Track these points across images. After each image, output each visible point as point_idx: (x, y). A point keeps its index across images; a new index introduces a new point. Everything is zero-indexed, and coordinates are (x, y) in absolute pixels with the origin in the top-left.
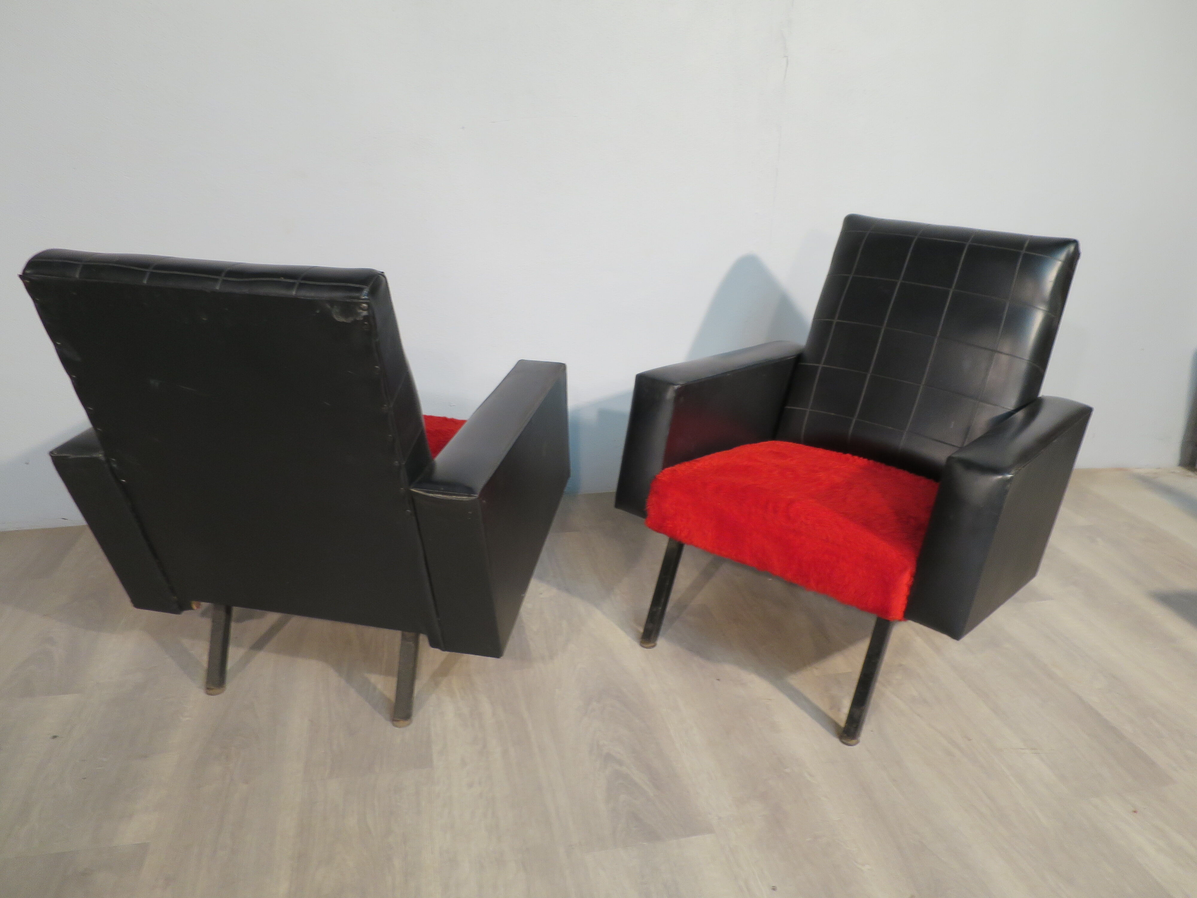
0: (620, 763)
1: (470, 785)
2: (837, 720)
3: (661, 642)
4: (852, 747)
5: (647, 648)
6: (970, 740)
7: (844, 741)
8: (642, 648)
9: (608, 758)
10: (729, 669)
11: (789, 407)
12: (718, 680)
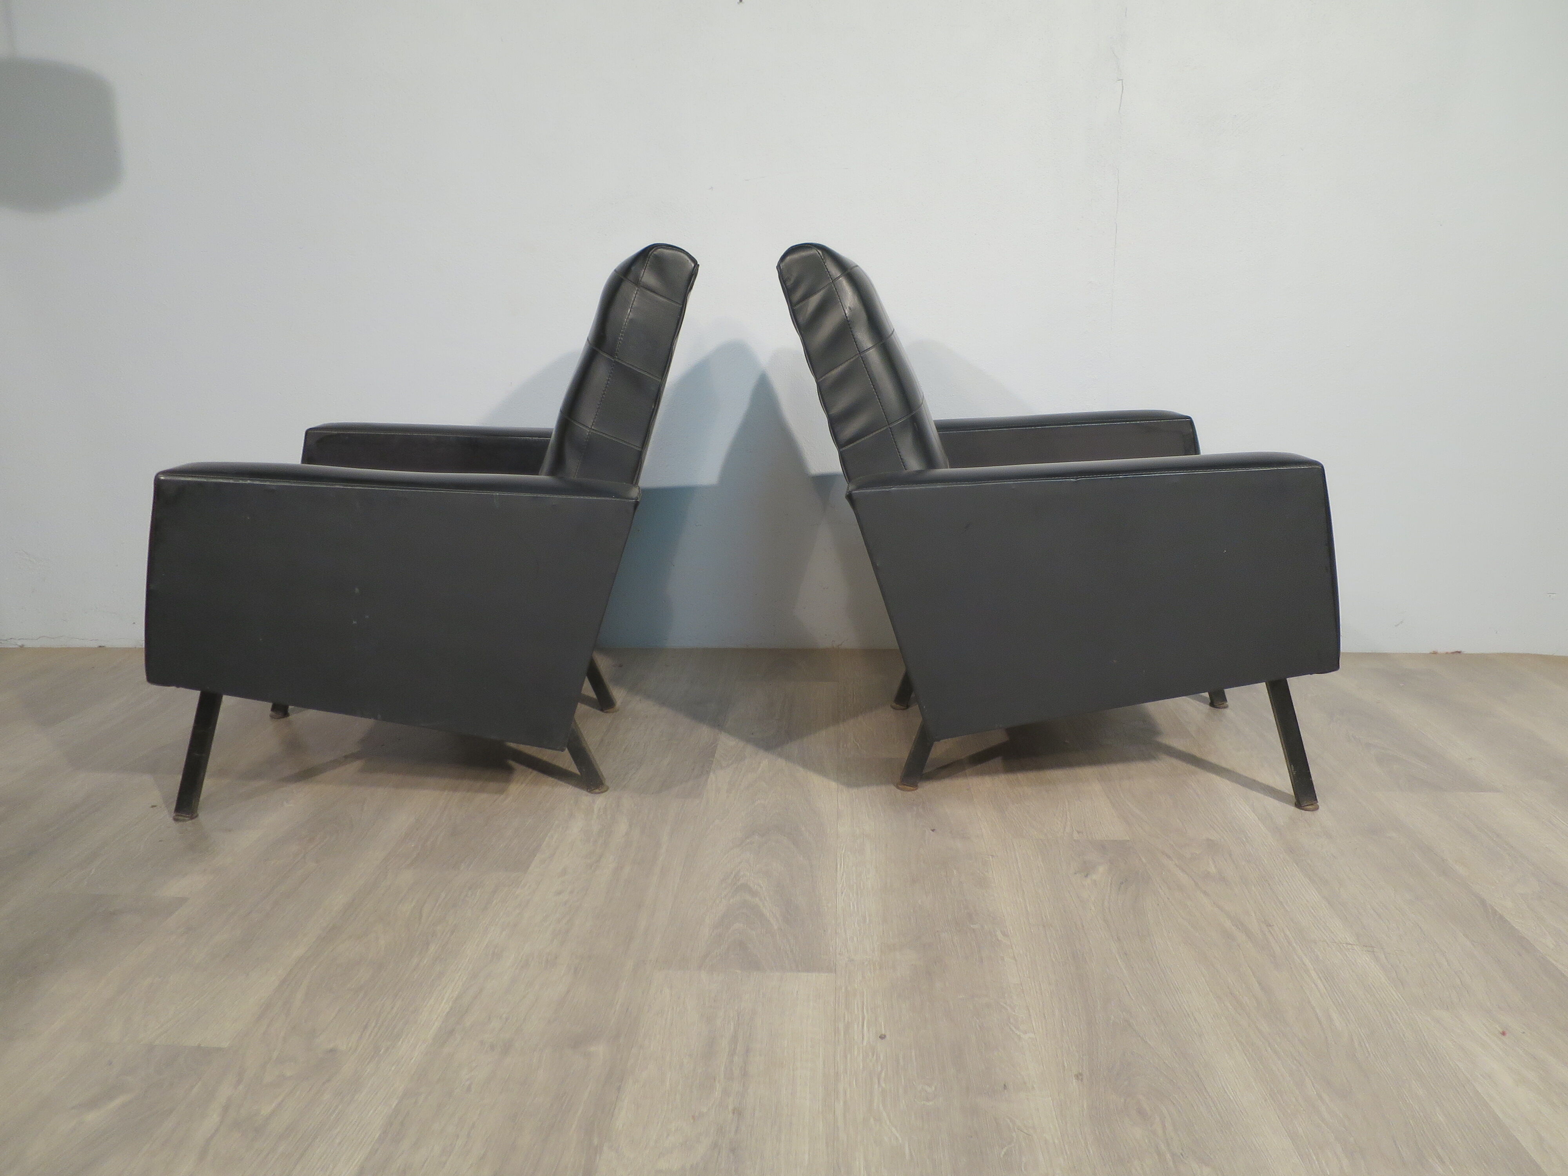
0: (755, 894)
1: (559, 892)
9: (743, 888)
12: (933, 830)
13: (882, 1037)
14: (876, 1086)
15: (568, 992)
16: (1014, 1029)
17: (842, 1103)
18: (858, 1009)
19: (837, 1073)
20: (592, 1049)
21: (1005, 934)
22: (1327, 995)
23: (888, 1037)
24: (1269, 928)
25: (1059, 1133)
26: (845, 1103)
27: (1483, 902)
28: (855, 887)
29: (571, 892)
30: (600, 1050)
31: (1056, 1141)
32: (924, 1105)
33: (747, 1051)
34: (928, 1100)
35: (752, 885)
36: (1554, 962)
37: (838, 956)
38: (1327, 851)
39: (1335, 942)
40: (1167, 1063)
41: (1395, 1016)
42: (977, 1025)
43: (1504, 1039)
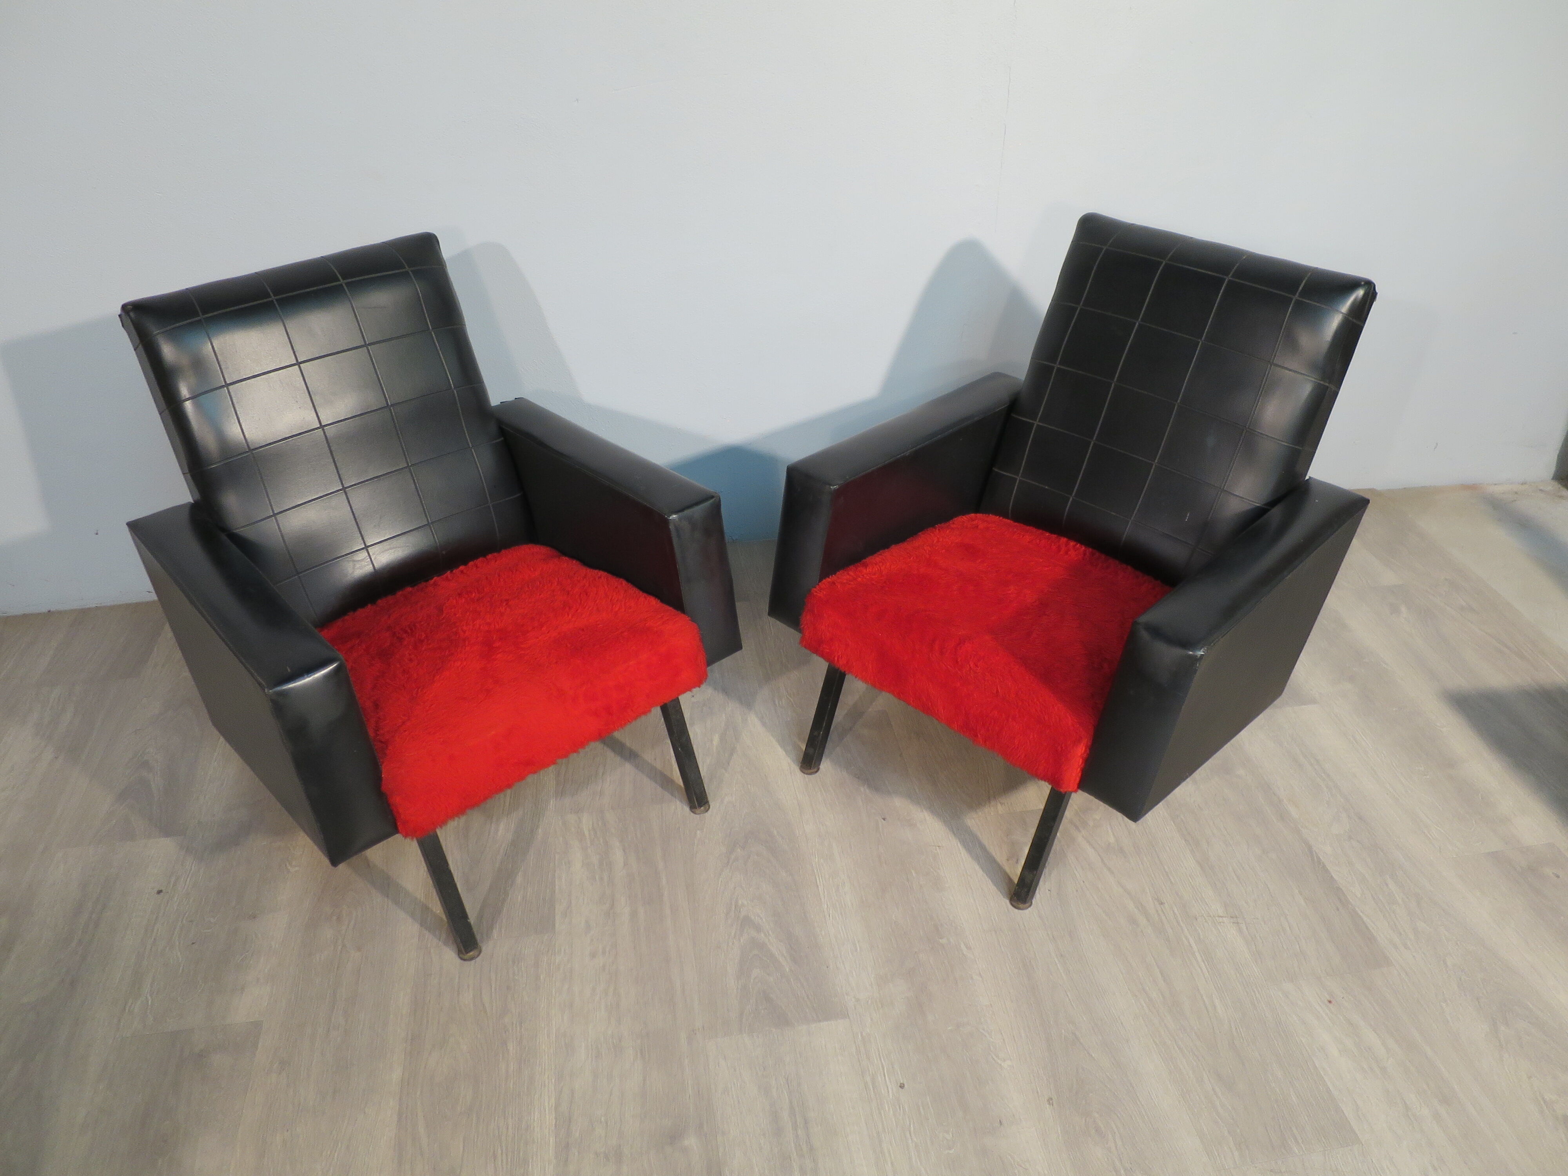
0: (758, 929)
1: (593, 955)
2: (1011, 876)
3: (826, 765)
4: (1023, 911)
5: (807, 774)
6: (1162, 903)
7: (1014, 903)
8: (803, 774)
9: (746, 922)
10: (899, 803)
11: (996, 470)
12: (884, 819)
13: (902, 1086)
14: (910, 1141)
15: (644, 1080)
16: (995, 1058)
17: (890, 1165)
18: (877, 1059)
19: (878, 1132)
20: (686, 1143)
21: (969, 948)
22: (1210, 979)
23: (906, 1086)
24: (1161, 906)
25: (1047, 1164)
26: (892, 1163)
27: (1310, 848)
28: (838, 905)
29: (604, 953)
30: (691, 1141)
31: (1046, 1172)
32: (948, 1153)
33: (806, 1122)
34: (950, 1149)
35: (753, 918)
36: (1361, 914)
37: (846, 997)
38: (1194, 801)
39: (1210, 916)
40: (1109, 1075)
41: (1258, 995)
42: (968, 1059)
43: (1330, 1006)
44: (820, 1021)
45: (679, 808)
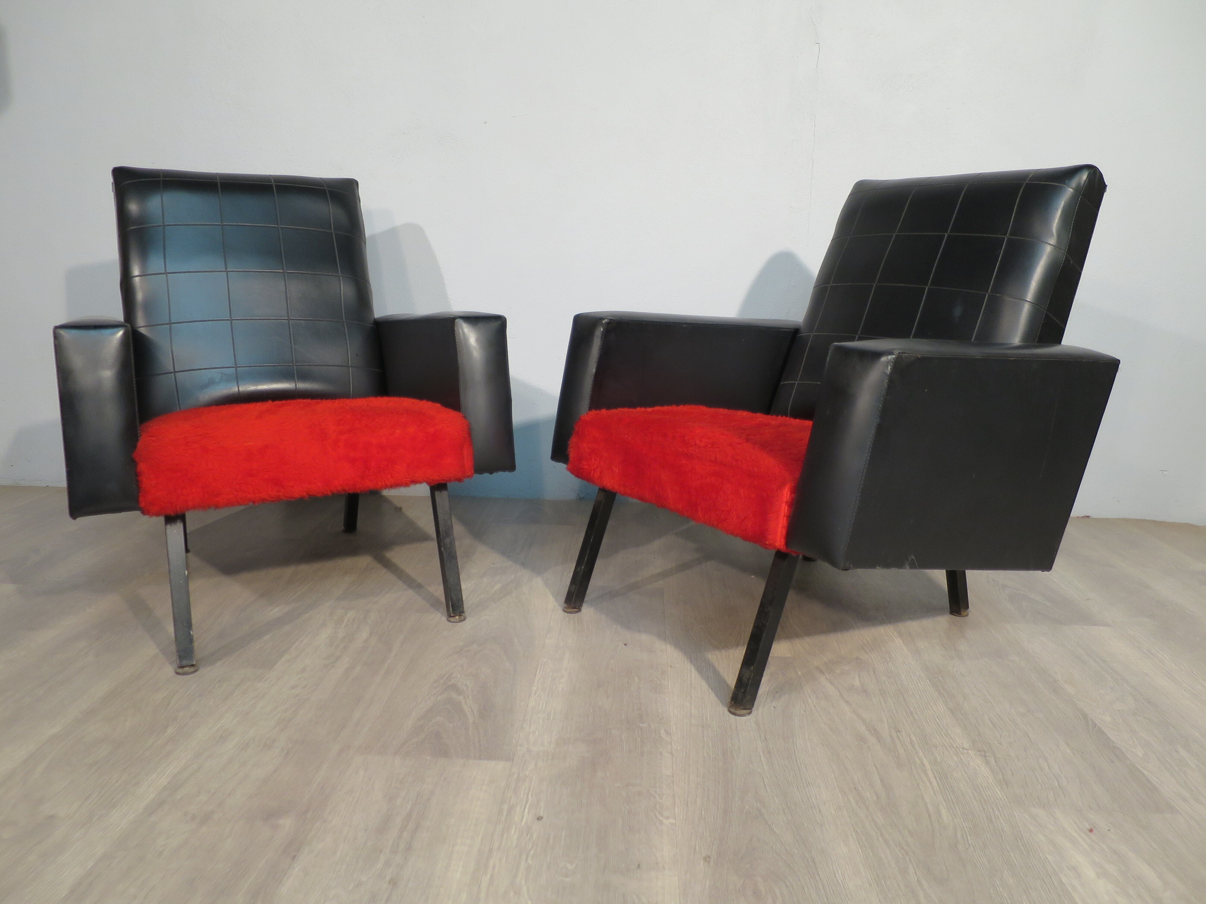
0: (460, 693)
3: (587, 611)
4: (742, 718)
5: (569, 613)
7: (731, 710)
8: (563, 612)
9: (452, 687)
12: (625, 645)
13: (540, 819)
14: (523, 862)
15: (275, 771)
16: (658, 815)
17: (488, 877)
18: (524, 793)
19: (492, 849)
20: (281, 822)
21: (667, 733)
22: (940, 792)
23: (544, 819)
24: (898, 734)
26: (492, 877)
27: (1085, 716)
28: (547, 690)
29: (304, 688)
30: (287, 823)
32: (562, 880)
33: (417, 827)
34: (567, 876)
35: (460, 686)
36: (1142, 770)
37: (518, 747)
38: (957, 671)
39: (953, 747)
40: (788, 849)
41: (997, 813)
42: (626, 811)
43: (1091, 835)
44: (481, 759)
45: (439, 617)
